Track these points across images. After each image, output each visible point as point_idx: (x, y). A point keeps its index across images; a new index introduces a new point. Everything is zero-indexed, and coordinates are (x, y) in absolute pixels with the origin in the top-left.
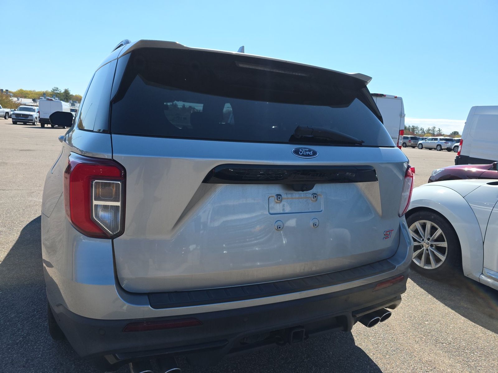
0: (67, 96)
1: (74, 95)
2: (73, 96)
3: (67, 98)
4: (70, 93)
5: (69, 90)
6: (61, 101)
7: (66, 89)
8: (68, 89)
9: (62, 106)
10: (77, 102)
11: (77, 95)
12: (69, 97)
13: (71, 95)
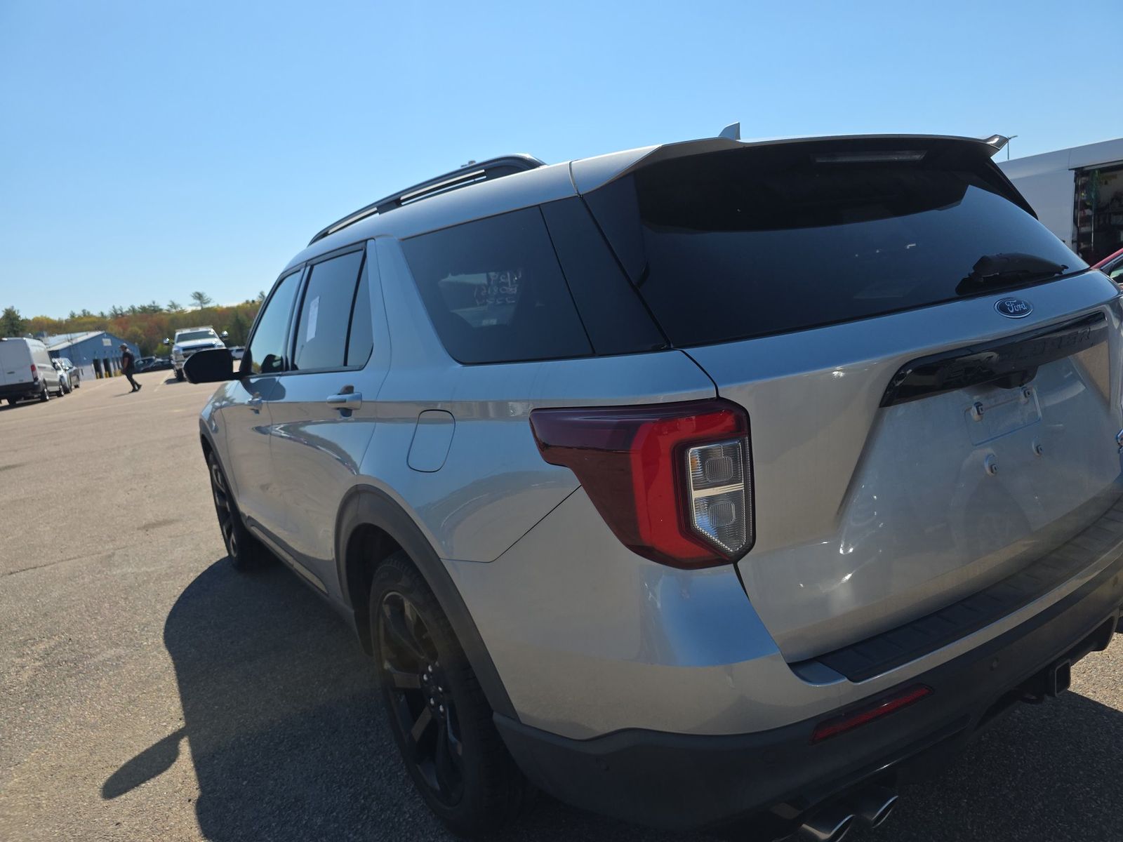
0: (12, 325)
1: (30, 317)
2: (29, 321)
3: (15, 329)
4: (19, 316)
5: (16, 308)
6: (24, 339)
7: (6, 310)
8: (13, 307)
9: (28, 349)
10: (45, 334)
11: (37, 318)
12: (20, 327)
13: (23, 320)
